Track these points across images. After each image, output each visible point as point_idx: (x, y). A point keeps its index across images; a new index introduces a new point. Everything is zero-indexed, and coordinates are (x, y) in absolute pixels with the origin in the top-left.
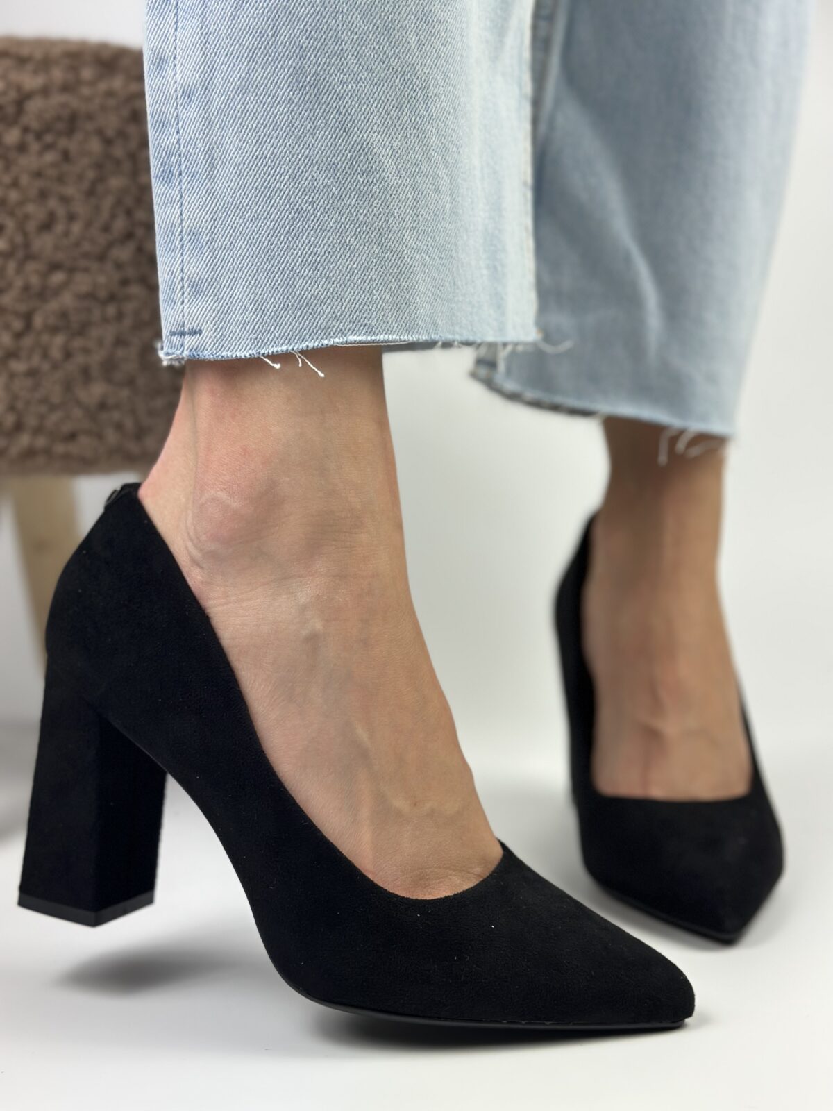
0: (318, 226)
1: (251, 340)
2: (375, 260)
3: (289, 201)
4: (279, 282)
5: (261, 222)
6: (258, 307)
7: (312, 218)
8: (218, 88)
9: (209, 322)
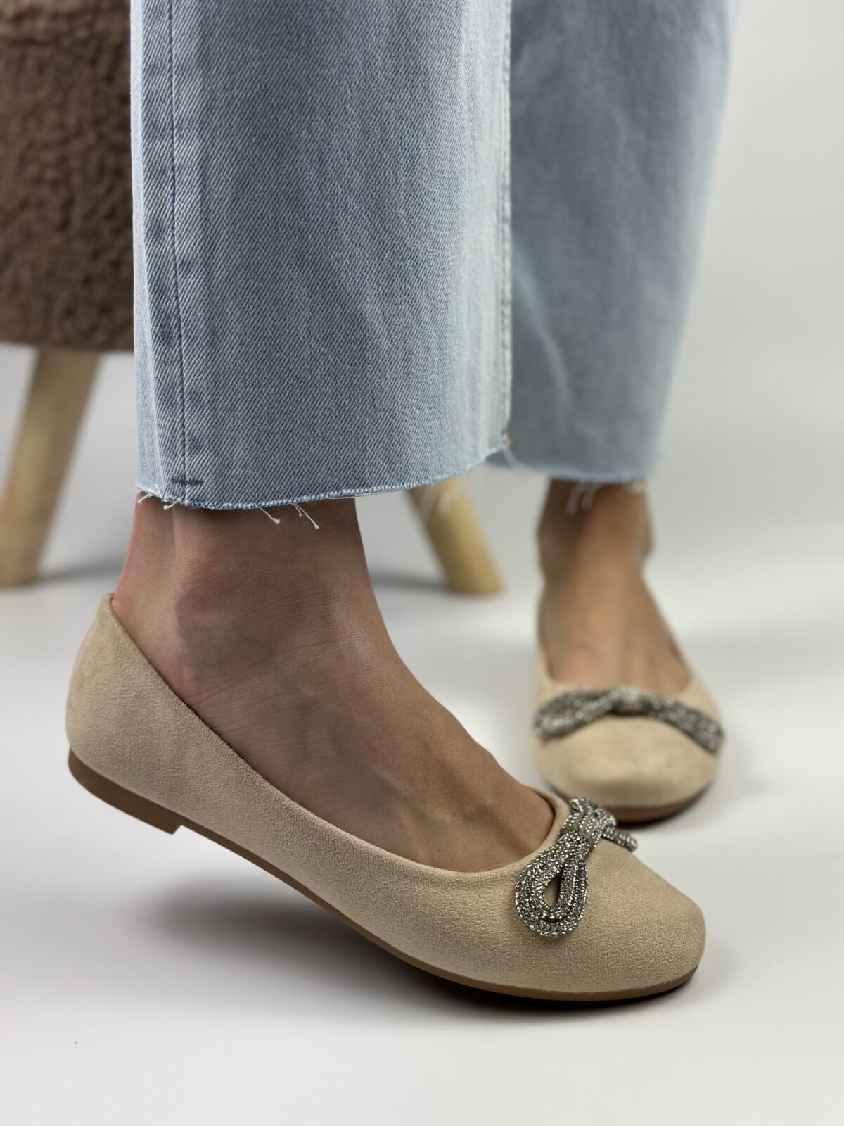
0: (316, 391)
1: (251, 493)
2: (368, 420)
3: (288, 369)
4: (279, 442)
6: (258, 463)
7: (310, 384)
8: (218, 263)
9: (210, 475)
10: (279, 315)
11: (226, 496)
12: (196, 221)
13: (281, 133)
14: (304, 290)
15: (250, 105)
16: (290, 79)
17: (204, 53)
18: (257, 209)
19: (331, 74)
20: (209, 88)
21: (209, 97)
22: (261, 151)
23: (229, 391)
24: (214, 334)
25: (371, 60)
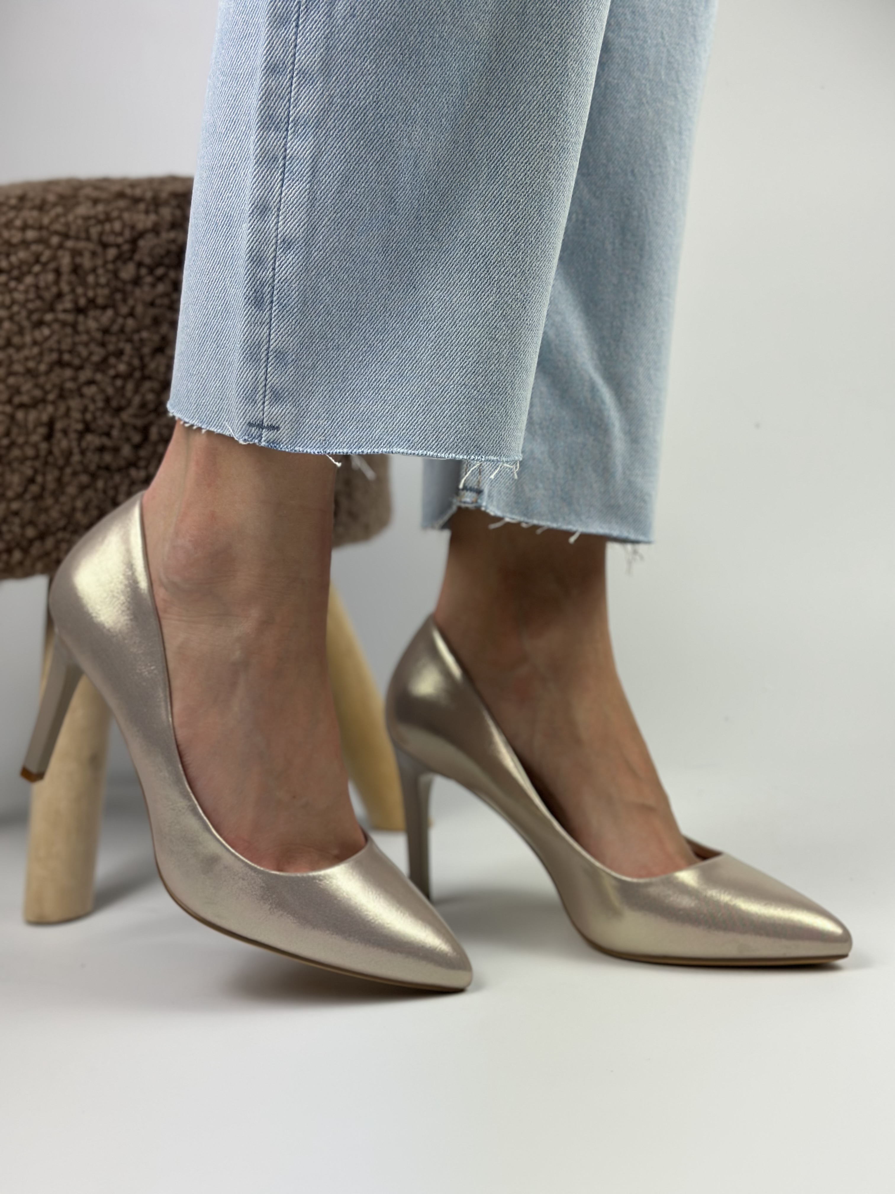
1: (320, 441)
4: (349, 398)
5: (340, 351)
6: (329, 415)
8: (317, 244)
9: (287, 423)
10: (363, 291)
11: (298, 441)
12: (302, 206)
13: (385, 140)
14: (386, 272)
15: (362, 113)
16: (399, 94)
17: (326, 62)
18: (358, 202)
19: (433, 92)
20: (327, 94)
21: (326, 101)
22: (367, 153)
23: (312, 352)
24: (305, 303)
25: (468, 81)
